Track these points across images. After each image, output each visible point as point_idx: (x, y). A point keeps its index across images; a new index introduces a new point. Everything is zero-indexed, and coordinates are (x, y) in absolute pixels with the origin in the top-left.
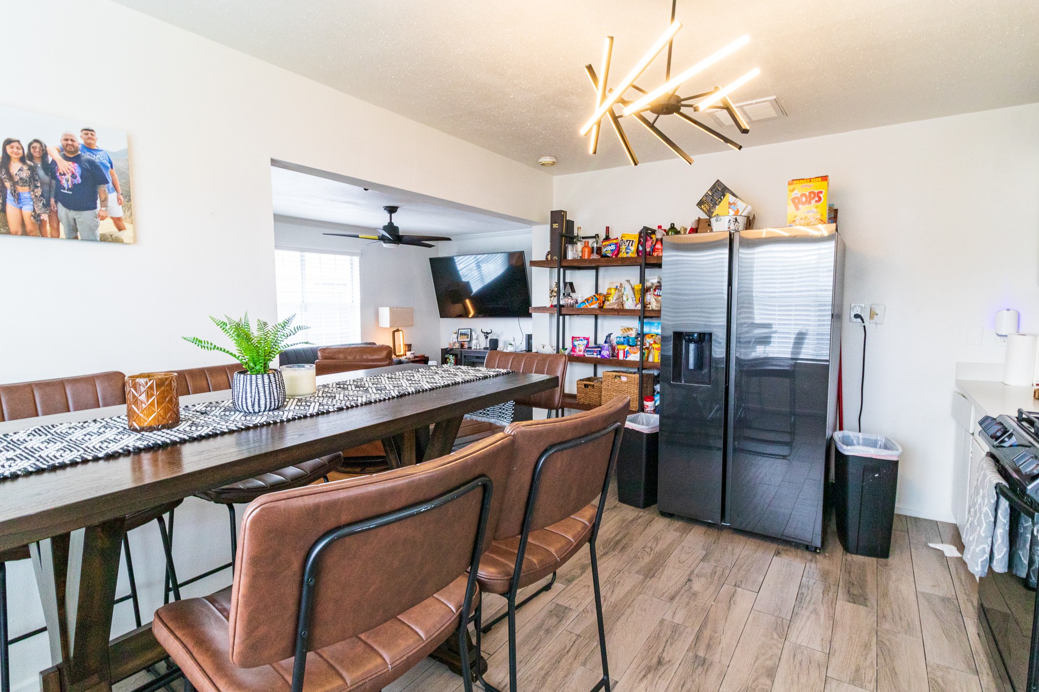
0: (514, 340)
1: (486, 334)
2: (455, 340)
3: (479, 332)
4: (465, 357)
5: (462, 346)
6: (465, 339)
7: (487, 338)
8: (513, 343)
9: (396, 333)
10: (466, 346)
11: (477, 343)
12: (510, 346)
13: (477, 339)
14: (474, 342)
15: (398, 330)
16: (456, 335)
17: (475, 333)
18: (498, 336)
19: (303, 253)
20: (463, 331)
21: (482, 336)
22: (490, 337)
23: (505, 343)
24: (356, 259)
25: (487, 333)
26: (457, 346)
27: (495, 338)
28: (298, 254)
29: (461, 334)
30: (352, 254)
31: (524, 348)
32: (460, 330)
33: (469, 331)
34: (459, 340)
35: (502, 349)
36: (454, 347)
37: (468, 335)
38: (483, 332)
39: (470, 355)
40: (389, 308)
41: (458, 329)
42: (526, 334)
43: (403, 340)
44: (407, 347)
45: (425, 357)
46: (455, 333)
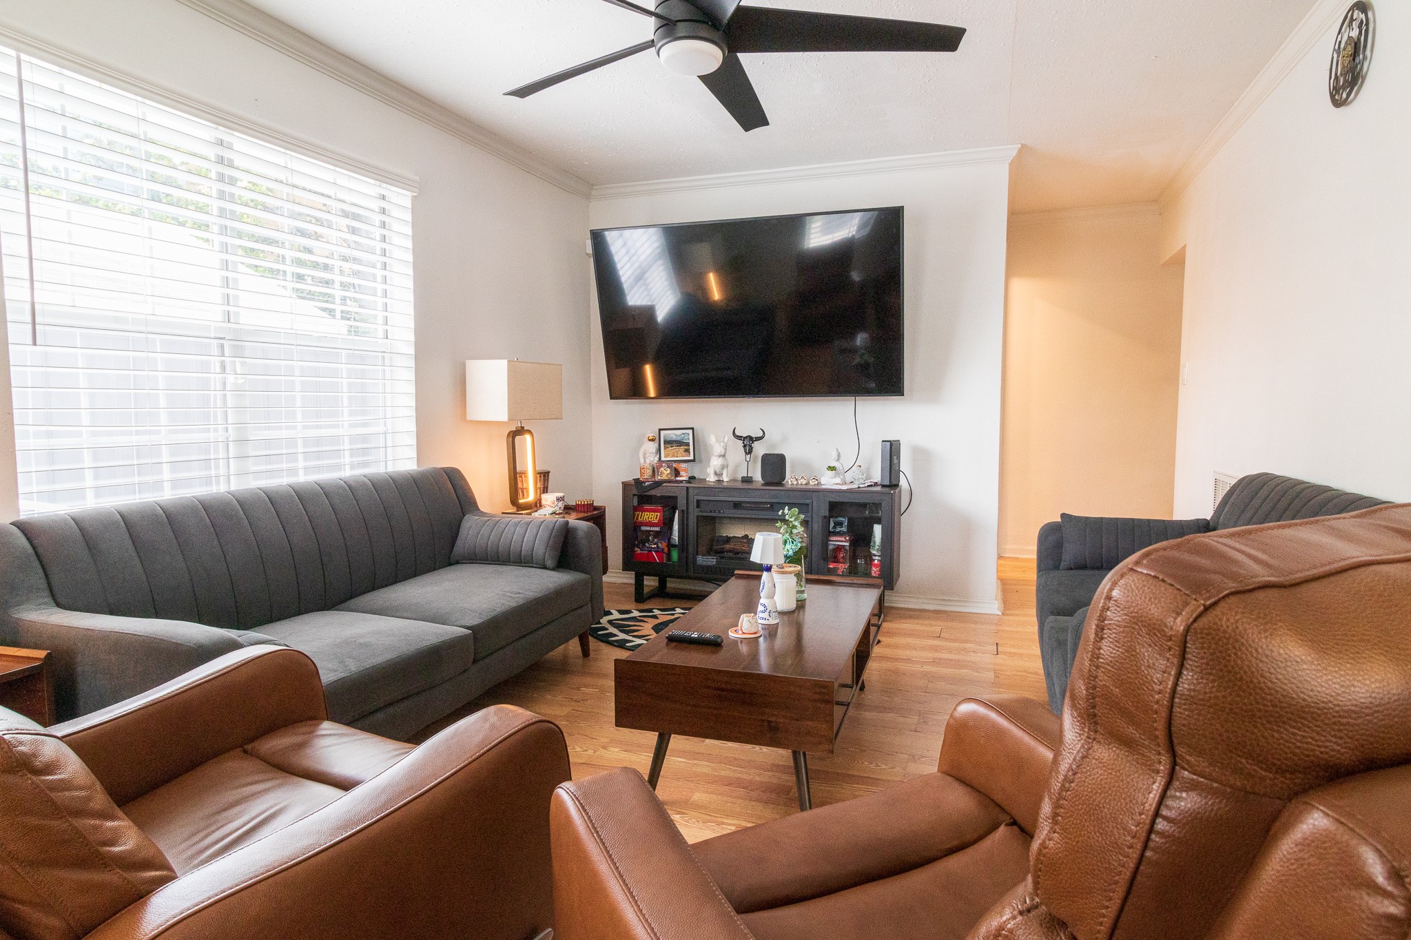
1: (749, 443)
4: (699, 503)
5: (677, 474)
6: (678, 455)
7: (750, 451)
9: (516, 439)
10: (688, 474)
11: (722, 468)
13: (724, 456)
14: (709, 463)
15: (520, 431)
17: (713, 440)
20: (673, 435)
21: (736, 447)
22: (760, 449)
23: (810, 466)
24: (409, 200)
25: (750, 437)
27: (776, 451)
29: (669, 443)
32: (663, 433)
33: (689, 434)
34: (663, 459)
35: (804, 483)
36: (659, 478)
37: (688, 444)
38: (739, 438)
39: (717, 498)
40: (506, 361)
41: (660, 430)
42: (883, 441)
43: (535, 457)
44: (540, 480)
45: (596, 508)
46: (653, 440)
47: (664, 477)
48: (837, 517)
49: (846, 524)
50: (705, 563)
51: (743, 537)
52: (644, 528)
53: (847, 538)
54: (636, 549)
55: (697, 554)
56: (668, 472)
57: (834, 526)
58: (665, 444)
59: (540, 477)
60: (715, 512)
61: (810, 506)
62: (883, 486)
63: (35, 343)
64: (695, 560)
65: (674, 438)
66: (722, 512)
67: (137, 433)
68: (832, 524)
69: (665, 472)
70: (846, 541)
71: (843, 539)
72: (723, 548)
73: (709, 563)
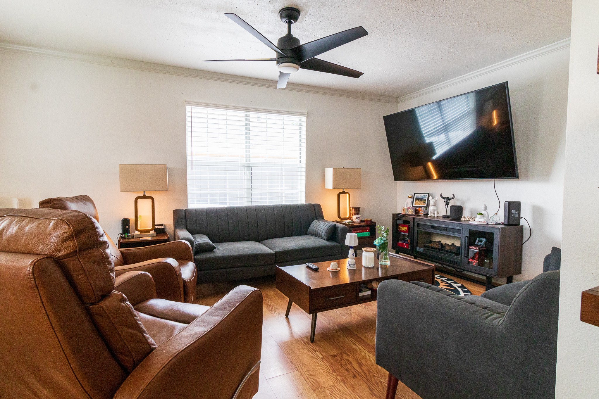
0: (486, 208)
1: (447, 200)
2: (410, 205)
3: (438, 197)
4: (418, 225)
5: (417, 212)
6: (421, 204)
7: (447, 204)
8: (483, 212)
9: (341, 195)
10: (422, 212)
11: (434, 210)
12: (478, 216)
13: (434, 205)
14: (431, 208)
15: (344, 193)
16: (411, 200)
17: (433, 198)
18: (463, 202)
19: (248, 113)
20: (420, 196)
21: (442, 203)
22: (452, 203)
23: (472, 212)
24: (304, 119)
25: (448, 198)
26: (411, 211)
27: (458, 204)
28: (243, 114)
29: (417, 199)
30: (300, 114)
31: (502, 220)
32: (416, 195)
33: (426, 196)
34: (414, 205)
35: (467, 220)
36: (407, 213)
37: (425, 200)
38: (443, 197)
39: (424, 223)
40: (332, 168)
41: (415, 194)
42: (506, 202)
43: (350, 202)
44: (354, 210)
45: (373, 222)
46: (410, 198)
47: (410, 213)
48: (480, 238)
49: (484, 242)
50: (419, 251)
51: (438, 242)
52: (402, 233)
53: (478, 248)
54: (400, 241)
55: (417, 246)
56: (412, 211)
57: (478, 242)
58: (416, 199)
59: (354, 209)
60: (423, 229)
61: (461, 231)
62: (505, 225)
63: (192, 170)
64: (416, 249)
65: (420, 197)
66: (426, 229)
67: (219, 190)
68: (477, 241)
69: (410, 211)
70: (477, 250)
71: (476, 248)
72: (428, 246)
73: (421, 251)
